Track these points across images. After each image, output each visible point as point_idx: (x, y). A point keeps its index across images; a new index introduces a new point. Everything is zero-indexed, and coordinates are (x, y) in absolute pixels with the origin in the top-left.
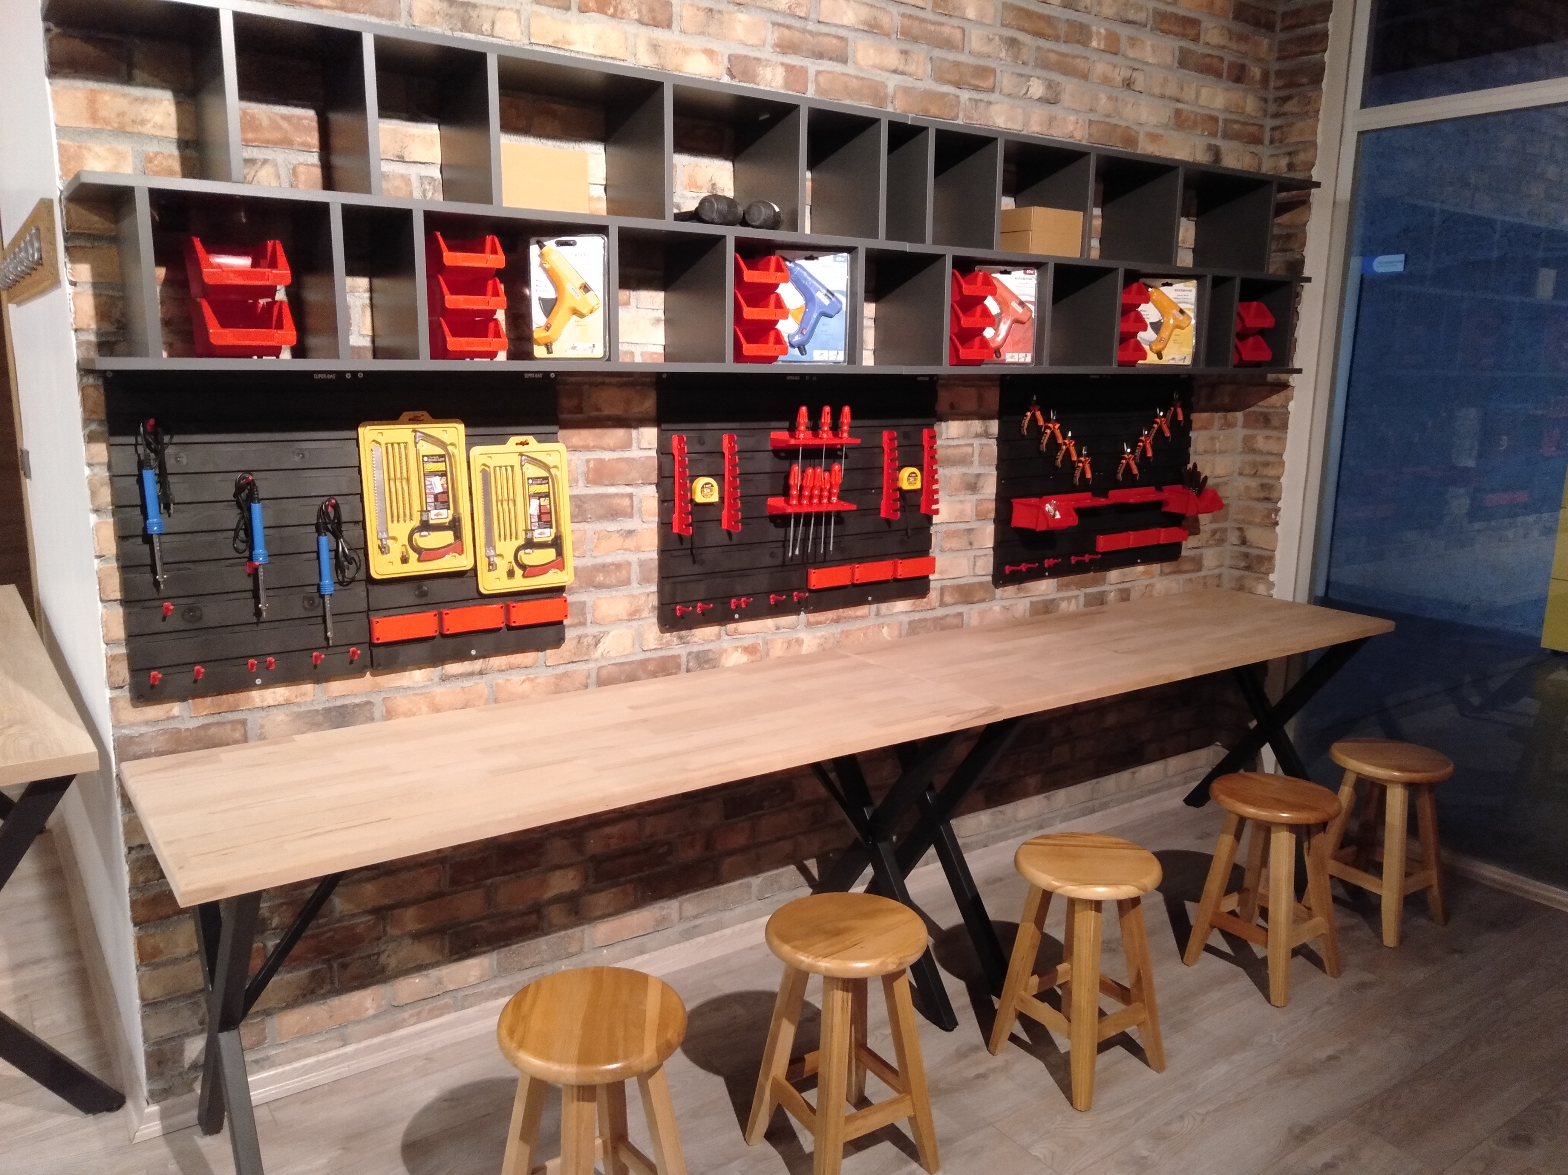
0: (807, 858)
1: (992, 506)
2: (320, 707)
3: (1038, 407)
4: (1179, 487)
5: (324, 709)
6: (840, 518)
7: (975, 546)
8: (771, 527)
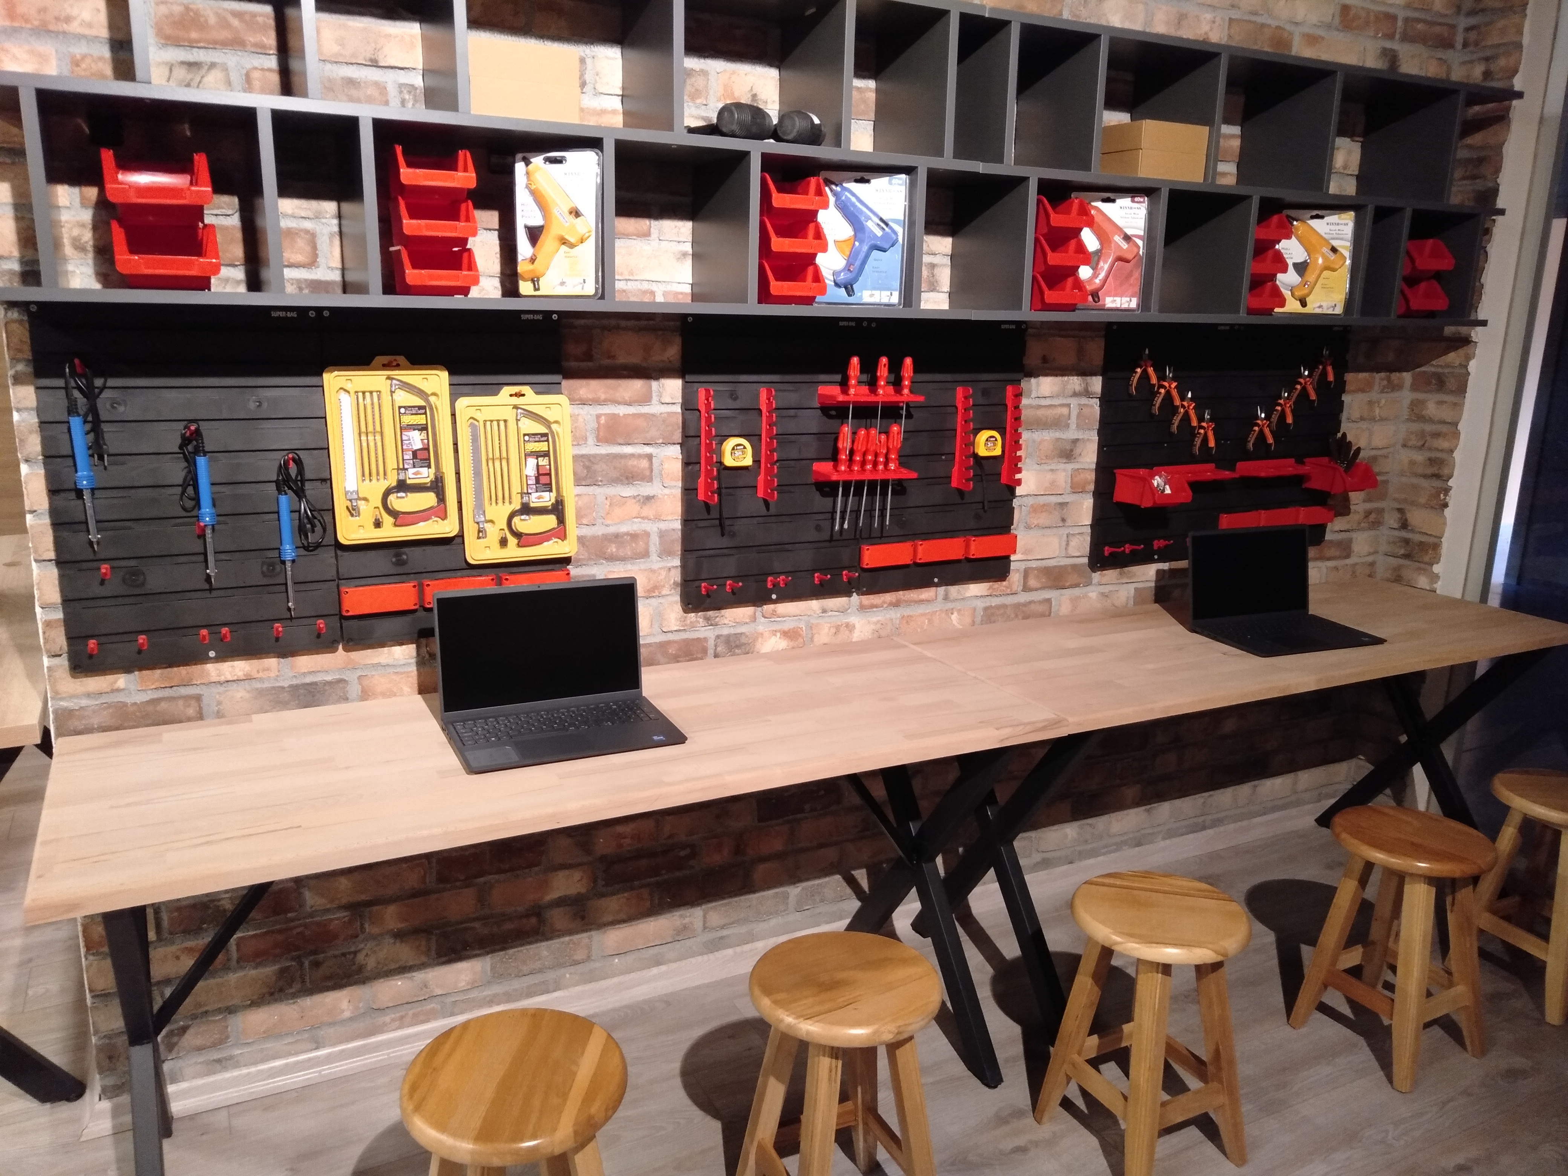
0: (855, 869)
1: (1092, 476)
2: (286, 684)
3: (1149, 363)
4: (1325, 460)
5: (291, 686)
6: (900, 487)
7: (1069, 522)
8: (817, 495)
